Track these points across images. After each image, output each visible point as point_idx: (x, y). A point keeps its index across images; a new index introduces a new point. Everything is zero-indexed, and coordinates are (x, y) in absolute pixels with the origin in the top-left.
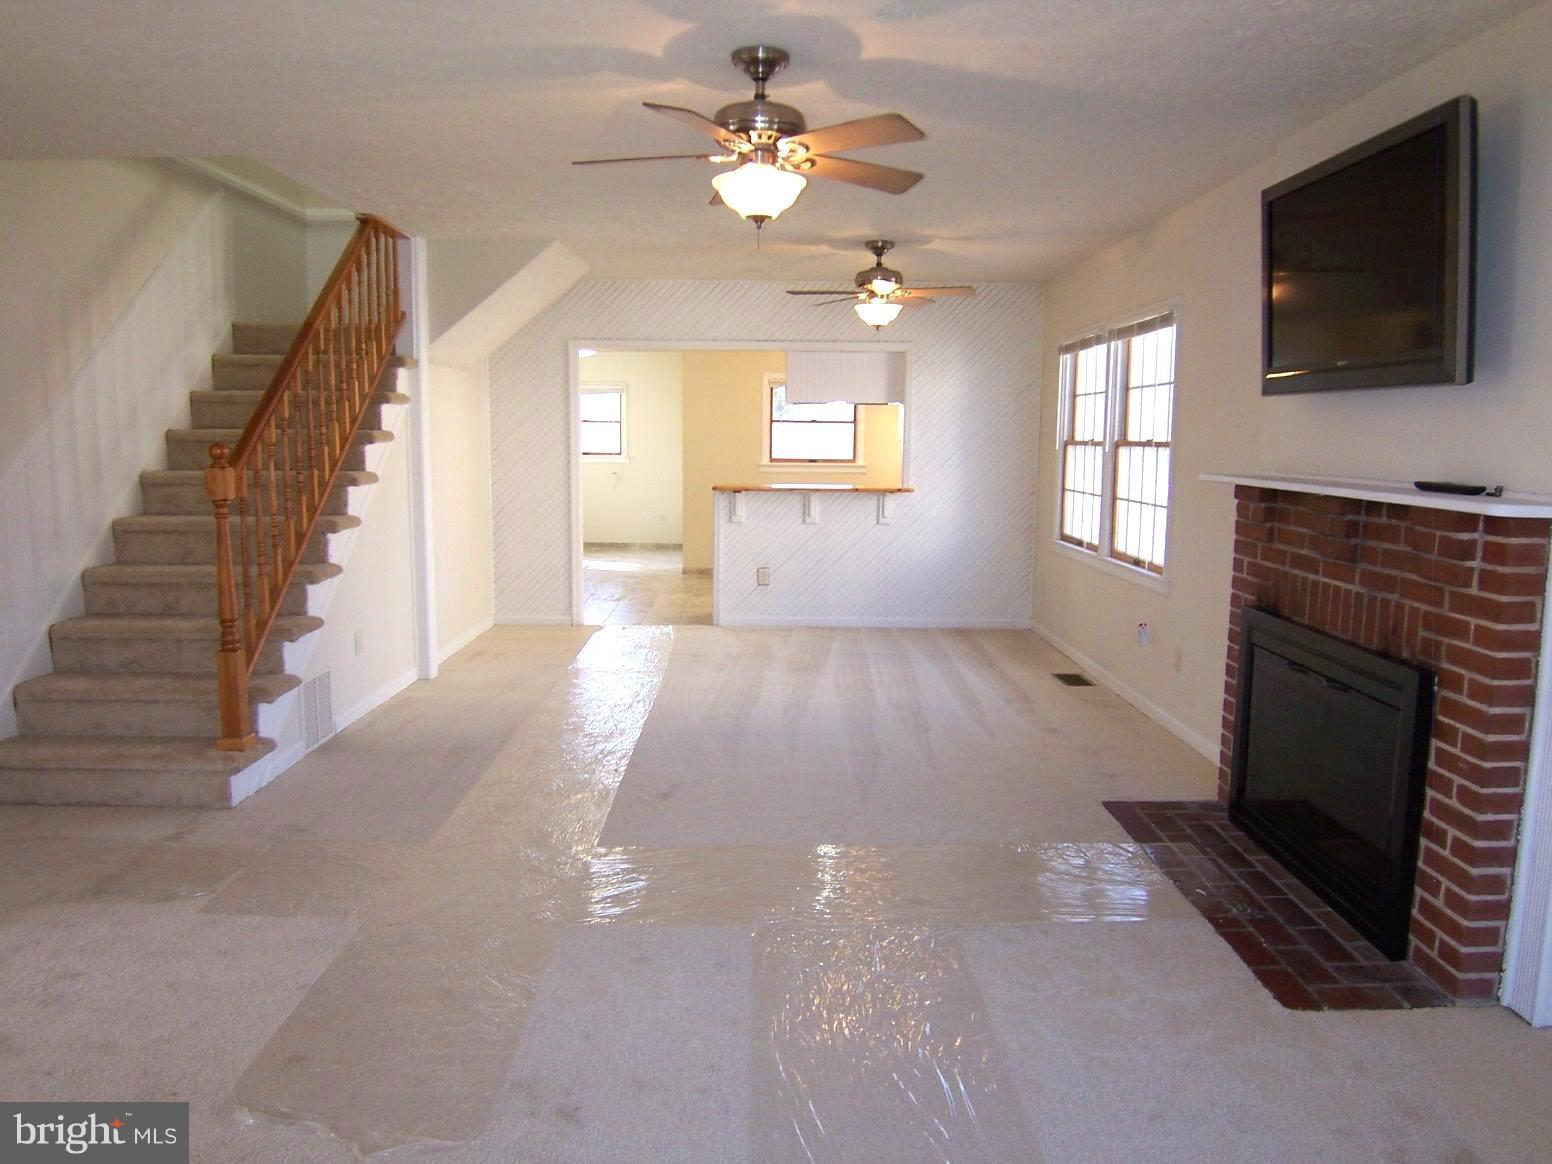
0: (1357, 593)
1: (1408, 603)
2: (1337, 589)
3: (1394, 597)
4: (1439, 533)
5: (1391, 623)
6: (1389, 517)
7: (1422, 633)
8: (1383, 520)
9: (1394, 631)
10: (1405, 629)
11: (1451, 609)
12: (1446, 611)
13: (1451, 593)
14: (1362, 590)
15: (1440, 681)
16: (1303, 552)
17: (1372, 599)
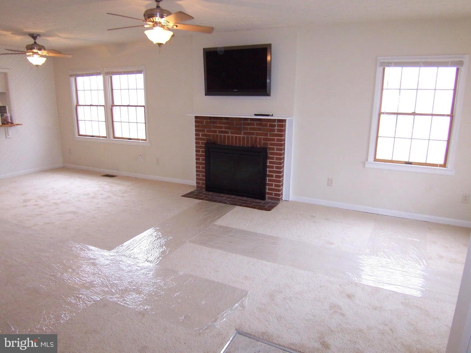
0: (243, 137)
1: (258, 137)
2: (236, 137)
3: (254, 136)
4: (269, 123)
5: (254, 141)
6: (250, 121)
7: (263, 142)
8: (249, 122)
9: (255, 142)
10: (258, 142)
11: (270, 136)
12: (269, 137)
13: (270, 134)
14: (244, 136)
15: (269, 149)
16: (223, 130)
17: (247, 138)
